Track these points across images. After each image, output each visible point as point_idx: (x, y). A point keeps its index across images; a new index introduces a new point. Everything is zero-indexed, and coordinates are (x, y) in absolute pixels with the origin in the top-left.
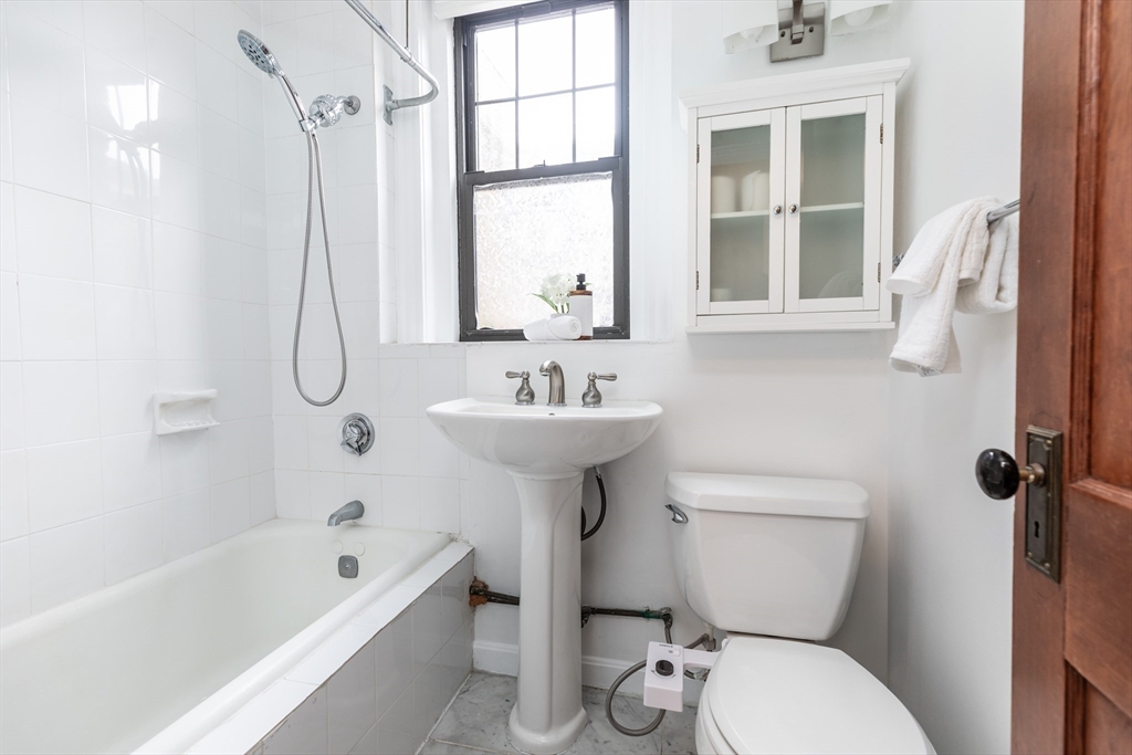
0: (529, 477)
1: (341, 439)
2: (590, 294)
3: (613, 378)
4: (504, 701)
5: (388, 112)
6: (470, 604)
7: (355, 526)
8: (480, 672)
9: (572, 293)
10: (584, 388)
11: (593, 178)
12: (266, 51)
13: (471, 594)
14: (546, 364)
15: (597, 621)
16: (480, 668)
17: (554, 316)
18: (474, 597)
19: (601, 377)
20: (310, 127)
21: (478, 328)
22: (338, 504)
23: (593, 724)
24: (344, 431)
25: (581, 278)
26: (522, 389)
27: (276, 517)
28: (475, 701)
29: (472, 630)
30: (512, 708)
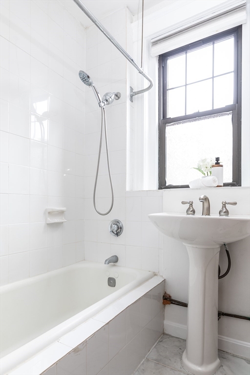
0: (195, 246)
1: (110, 230)
2: (222, 166)
3: (235, 204)
4: (178, 349)
5: (132, 96)
6: (163, 303)
7: (114, 265)
8: (167, 335)
9: (213, 166)
10: (220, 208)
11: (222, 115)
12: (88, 77)
13: (164, 299)
14: (202, 197)
15: (225, 319)
16: (167, 333)
17: (203, 177)
18: (165, 301)
19: (229, 203)
20: (102, 104)
21: (167, 185)
22: (109, 256)
23: (223, 367)
24: (111, 227)
25: (217, 159)
26: (189, 208)
27: (84, 260)
28: (165, 346)
29: (164, 315)
30: (183, 352)
